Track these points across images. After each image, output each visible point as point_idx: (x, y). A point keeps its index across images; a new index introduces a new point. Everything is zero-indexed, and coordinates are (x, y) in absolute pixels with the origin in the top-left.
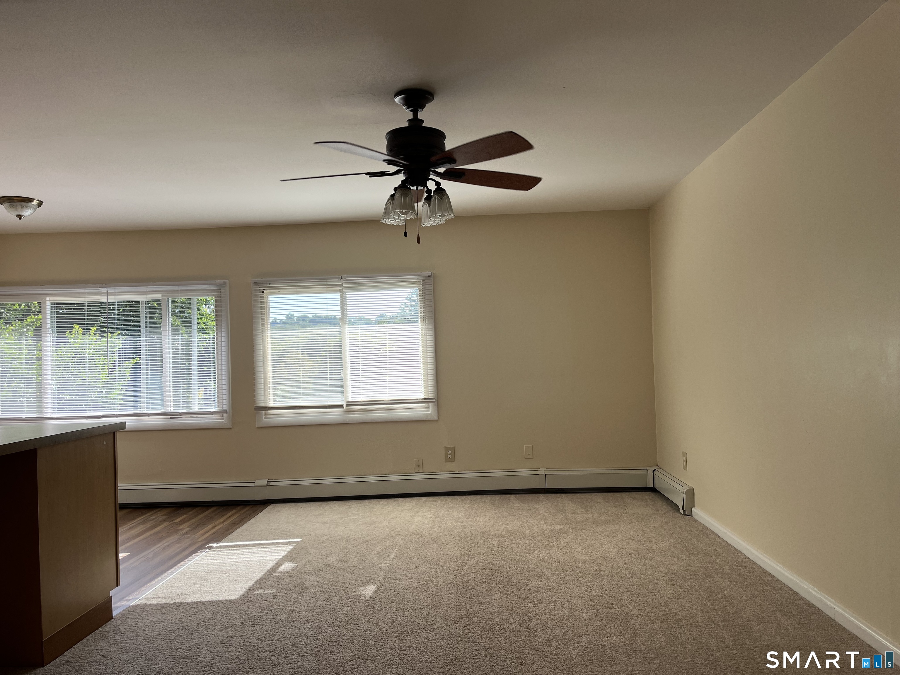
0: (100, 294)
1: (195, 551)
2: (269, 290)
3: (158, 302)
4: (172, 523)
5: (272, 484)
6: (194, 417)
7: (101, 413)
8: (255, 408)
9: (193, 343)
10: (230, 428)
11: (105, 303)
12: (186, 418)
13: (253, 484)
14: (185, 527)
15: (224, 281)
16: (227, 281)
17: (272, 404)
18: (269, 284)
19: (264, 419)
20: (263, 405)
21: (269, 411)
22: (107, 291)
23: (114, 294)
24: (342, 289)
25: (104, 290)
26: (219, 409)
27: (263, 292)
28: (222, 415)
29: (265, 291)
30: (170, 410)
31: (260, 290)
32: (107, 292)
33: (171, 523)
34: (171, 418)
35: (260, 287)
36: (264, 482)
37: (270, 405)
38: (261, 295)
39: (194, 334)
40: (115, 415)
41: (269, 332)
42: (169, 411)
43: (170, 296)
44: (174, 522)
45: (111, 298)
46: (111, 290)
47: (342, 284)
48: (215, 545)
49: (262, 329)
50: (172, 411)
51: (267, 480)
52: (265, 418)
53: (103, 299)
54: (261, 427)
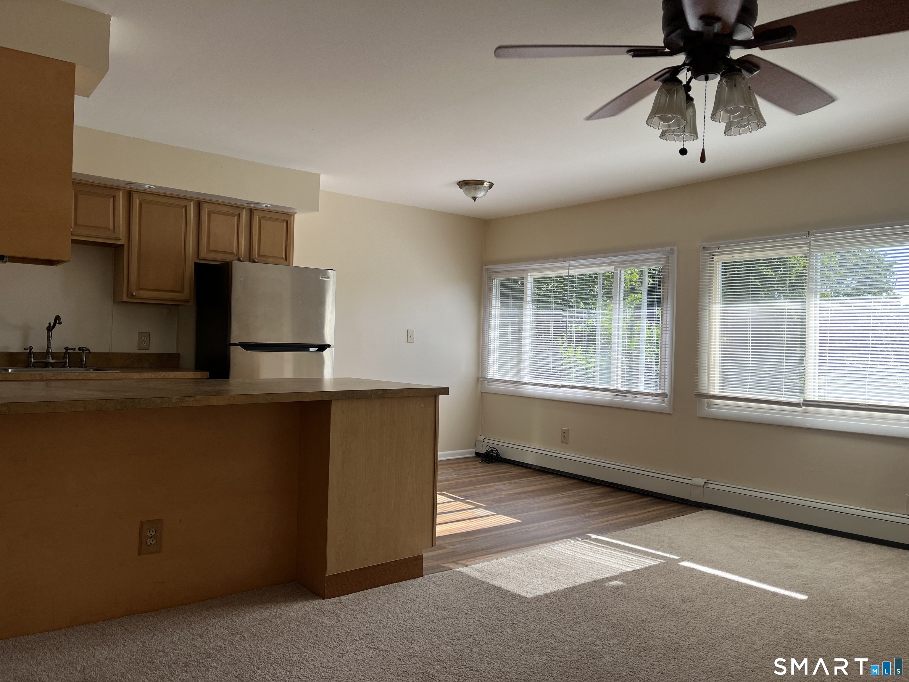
0: (563, 268)
1: (568, 537)
2: (718, 255)
3: (612, 274)
4: (593, 503)
5: (710, 486)
6: (639, 397)
7: (559, 383)
8: (695, 395)
9: (643, 318)
10: (670, 414)
11: (567, 276)
12: (629, 396)
13: (689, 481)
14: (596, 511)
15: (671, 247)
16: (675, 248)
17: (717, 392)
18: (719, 248)
19: (706, 409)
20: (706, 391)
21: (712, 400)
22: (569, 264)
23: (575, 267)
24: (810, 248)
25: (566, 264)
26: (660, 391)
27: (713, 258)
28: (663, 398)
29: (715, 258)
30: (617, 387)
31: (709, 256)
32: (569, 266)
34: (616, 395)
35: (709, 253)
36: (700, 481)
37: (711, 393)
38: (710, 261)
39: (643, 307)
40: (569, 386)
41: (718, 306)
42: (615, 388)
43: (623, 267)
44: (596, 502)
45: (572, 272)
46: (572, 263)
47: (810, 242)
48: (594, 536)
49: (710, 302)
50: (619, 388)
51: (705, 480)
52: (707, 408)
53: (565, 273)
54: (703, 418)
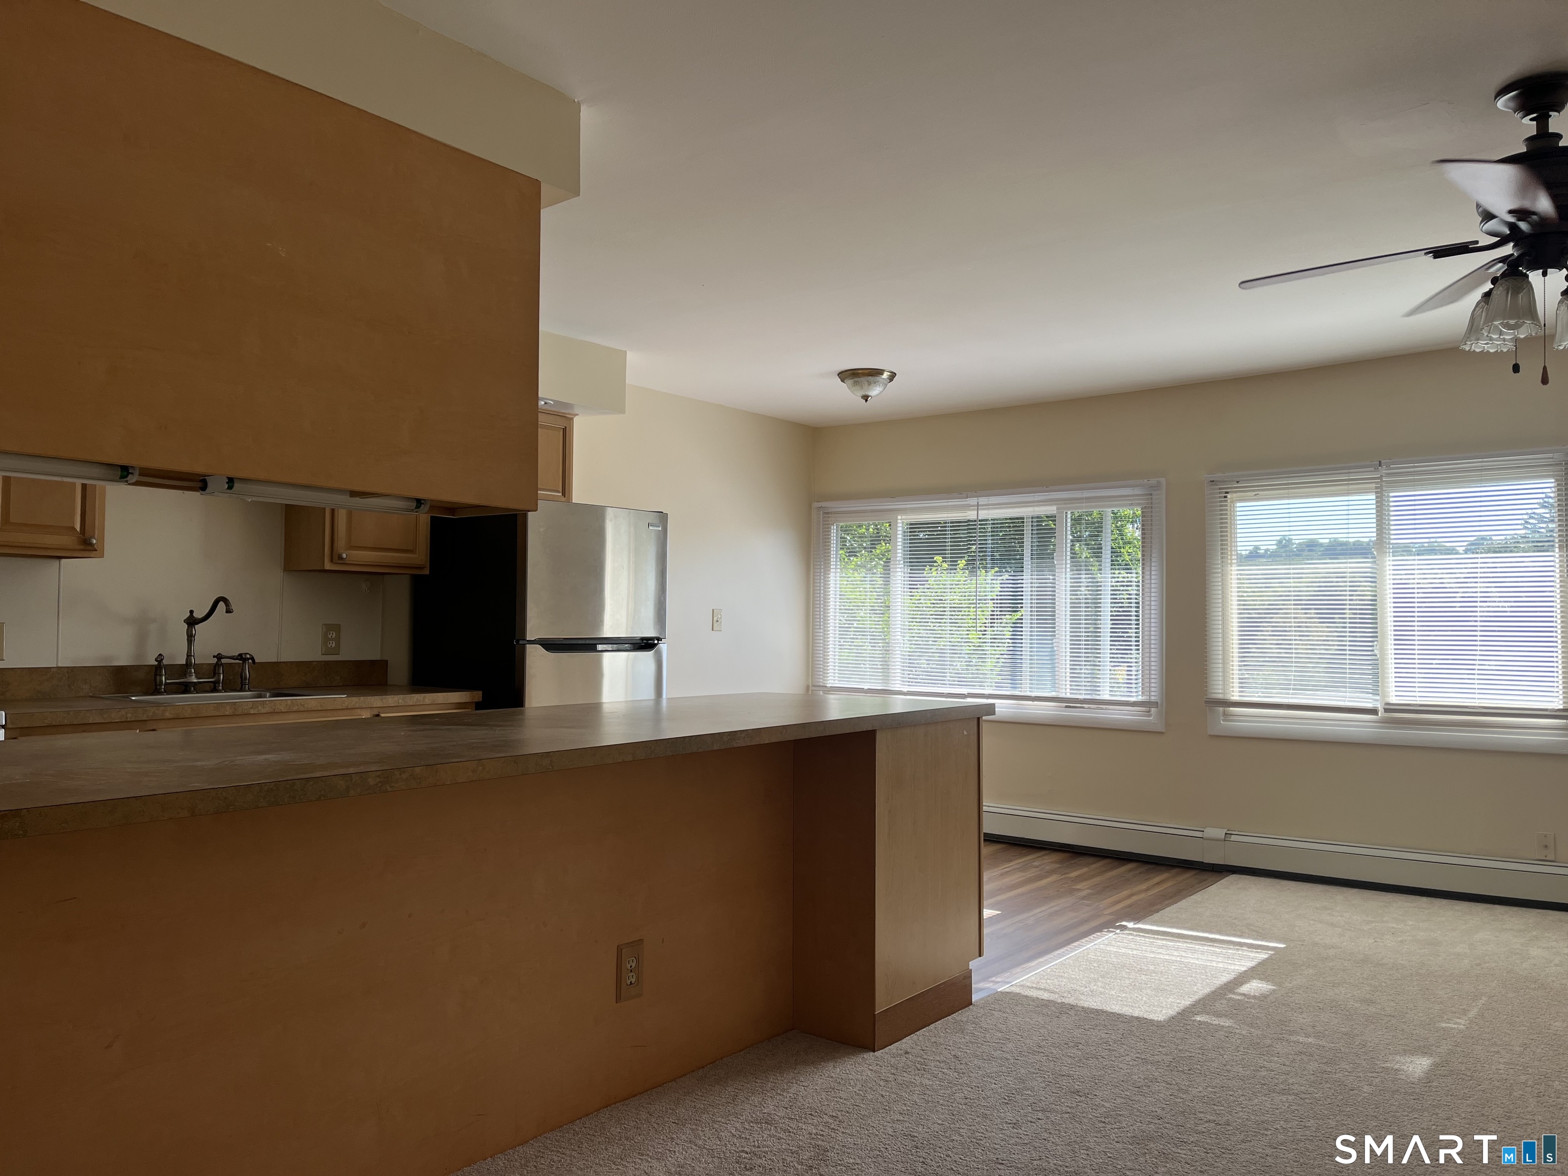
0: (967, 507)
1: (1099, 929)
2: (1236, 492)
3: (1052, 518)
4: (1064, 878)
5: (1233, 838)
6: (1102, 709)
7: (965, 691)
8: (1206, 702)
9: (1105, 586)
10: (1163, 733)
11: (975, 521)
12: (1089, 708)
13: (1199, 834)
14: (1084, 887)
15: (1158, 479)
16: (1163, 480)
17: (1236, 696)
18: (1238, 482)
19: (1222, 722)
20: (1220, 696)
21: (1231, 709)
22: (978, 503)
23: (988, 506)
24: (1382, 486)
25: (973, 501)
26: (1143, 698)
27: (1225, 497)
28: (1148, 709)
29: (1229, 496)
30: (1066, 693)
31: (1220, 493)
32: (978, 505)
33: (1062, 877)
34: (1066, 707)
35: (1220, 489)
36: (1220, 833)
37: (1232, 698)
38: (1221, 502)
39: (1105, 570)
40: (984, 694)
41: (1234, 568)
42: (1062, 695)
43: (1069, 509)
44: (1069, 875)
45: (984, 514)
46: (983, 500)
47: (1382, 476)
48: (1130, 925)
49: (1222, 562)
50: (1069, 696)
51: (1225, 831)
52: (1224, 720)
53: (971, 515)
54: (1216, 736)
